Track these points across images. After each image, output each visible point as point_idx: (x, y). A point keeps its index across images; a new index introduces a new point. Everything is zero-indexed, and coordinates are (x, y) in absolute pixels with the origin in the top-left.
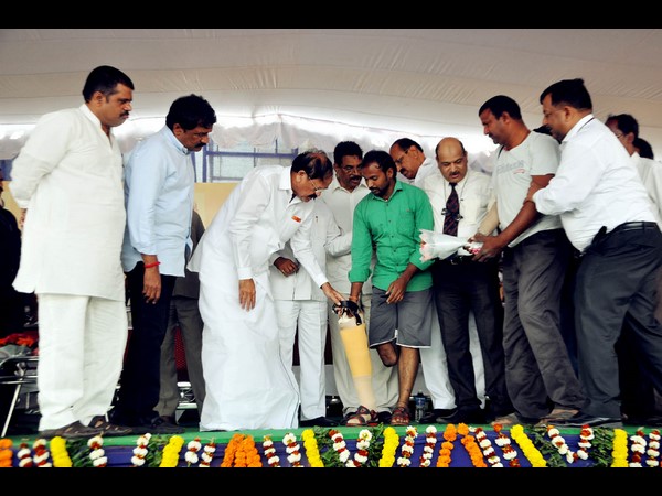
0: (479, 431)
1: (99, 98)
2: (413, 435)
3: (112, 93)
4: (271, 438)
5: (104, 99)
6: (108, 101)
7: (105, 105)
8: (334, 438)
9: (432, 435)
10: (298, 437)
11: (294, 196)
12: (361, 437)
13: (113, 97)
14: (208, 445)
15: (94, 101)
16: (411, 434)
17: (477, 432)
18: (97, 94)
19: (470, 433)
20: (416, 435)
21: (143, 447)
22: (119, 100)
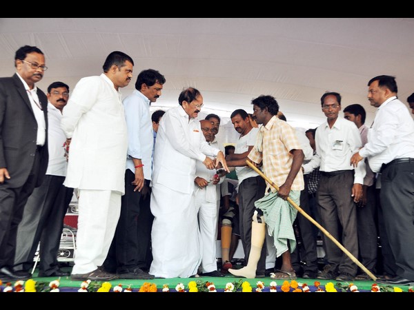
0: (305, 285)
1: (115, 68)
2: (261, 287)
3: (122, 66)
4: (168, 286)
5: (117, 69)
6: (120, 70)
7: (118, 73)
8: (209, 288)
9: (274, 288)
10: (185, 286)
11: (189, 119)
12: (227, 287)
13: (123, 69)
14: (127, 289)
15: (111, 71)
16: (260, 286)
17: (303, 287)
18: (113, 66)
19: (299, 287)
20: (263, 287)
21: (84, 289)
22: (126, 70)
